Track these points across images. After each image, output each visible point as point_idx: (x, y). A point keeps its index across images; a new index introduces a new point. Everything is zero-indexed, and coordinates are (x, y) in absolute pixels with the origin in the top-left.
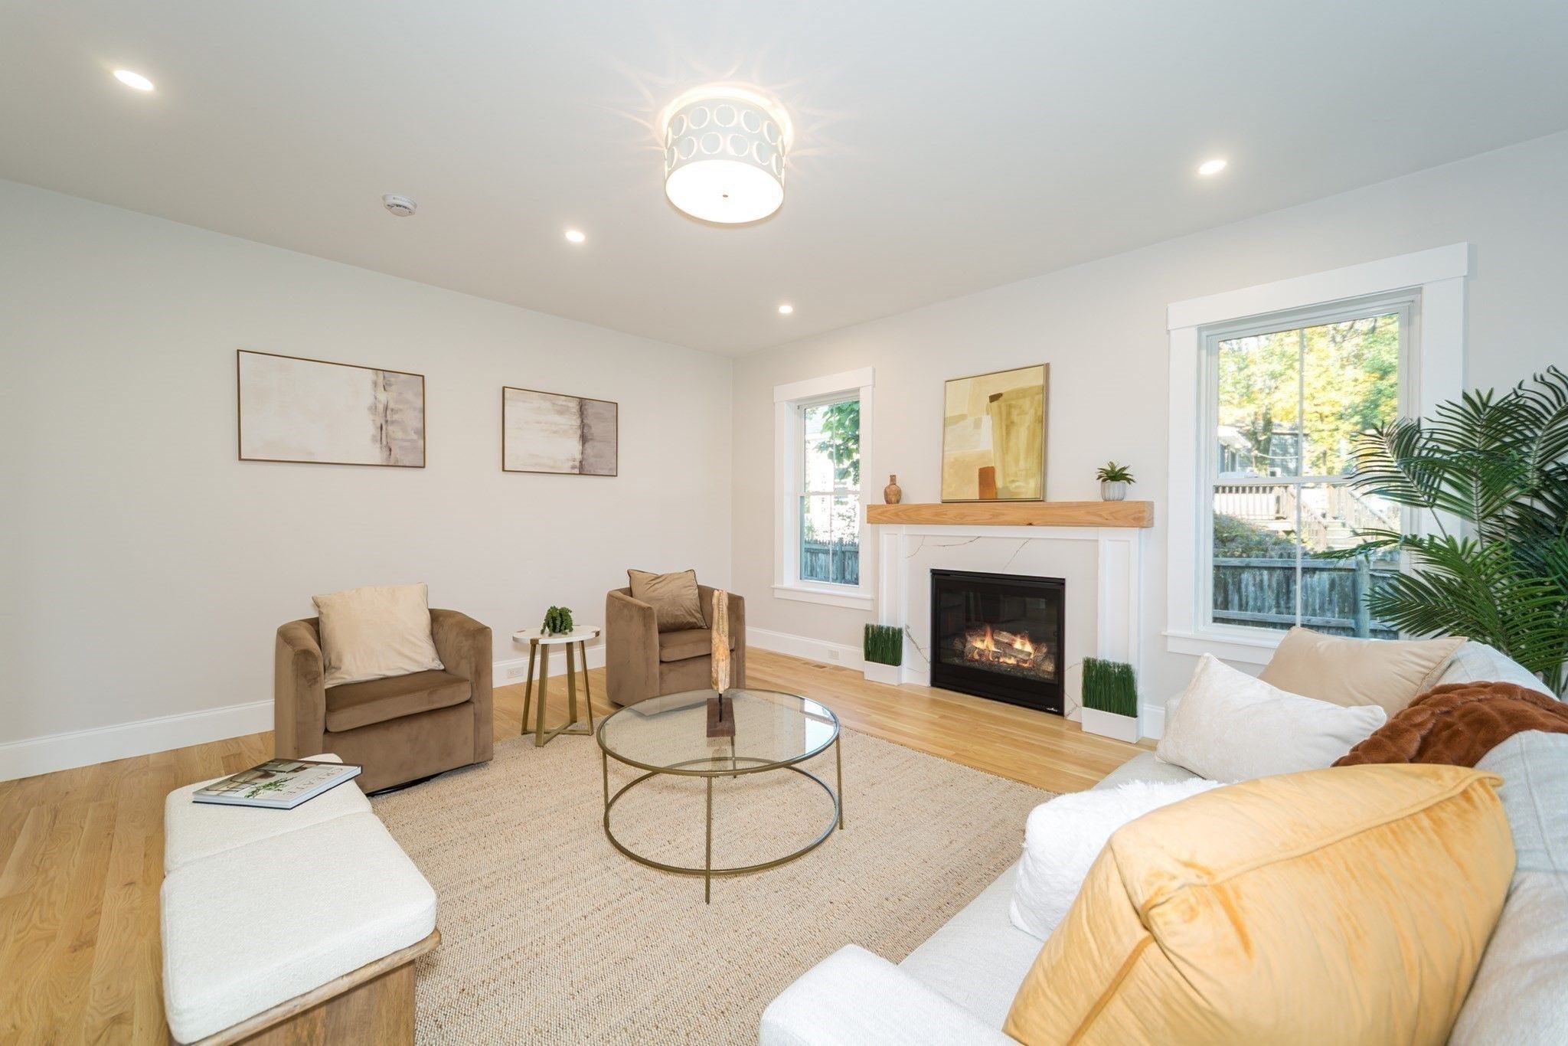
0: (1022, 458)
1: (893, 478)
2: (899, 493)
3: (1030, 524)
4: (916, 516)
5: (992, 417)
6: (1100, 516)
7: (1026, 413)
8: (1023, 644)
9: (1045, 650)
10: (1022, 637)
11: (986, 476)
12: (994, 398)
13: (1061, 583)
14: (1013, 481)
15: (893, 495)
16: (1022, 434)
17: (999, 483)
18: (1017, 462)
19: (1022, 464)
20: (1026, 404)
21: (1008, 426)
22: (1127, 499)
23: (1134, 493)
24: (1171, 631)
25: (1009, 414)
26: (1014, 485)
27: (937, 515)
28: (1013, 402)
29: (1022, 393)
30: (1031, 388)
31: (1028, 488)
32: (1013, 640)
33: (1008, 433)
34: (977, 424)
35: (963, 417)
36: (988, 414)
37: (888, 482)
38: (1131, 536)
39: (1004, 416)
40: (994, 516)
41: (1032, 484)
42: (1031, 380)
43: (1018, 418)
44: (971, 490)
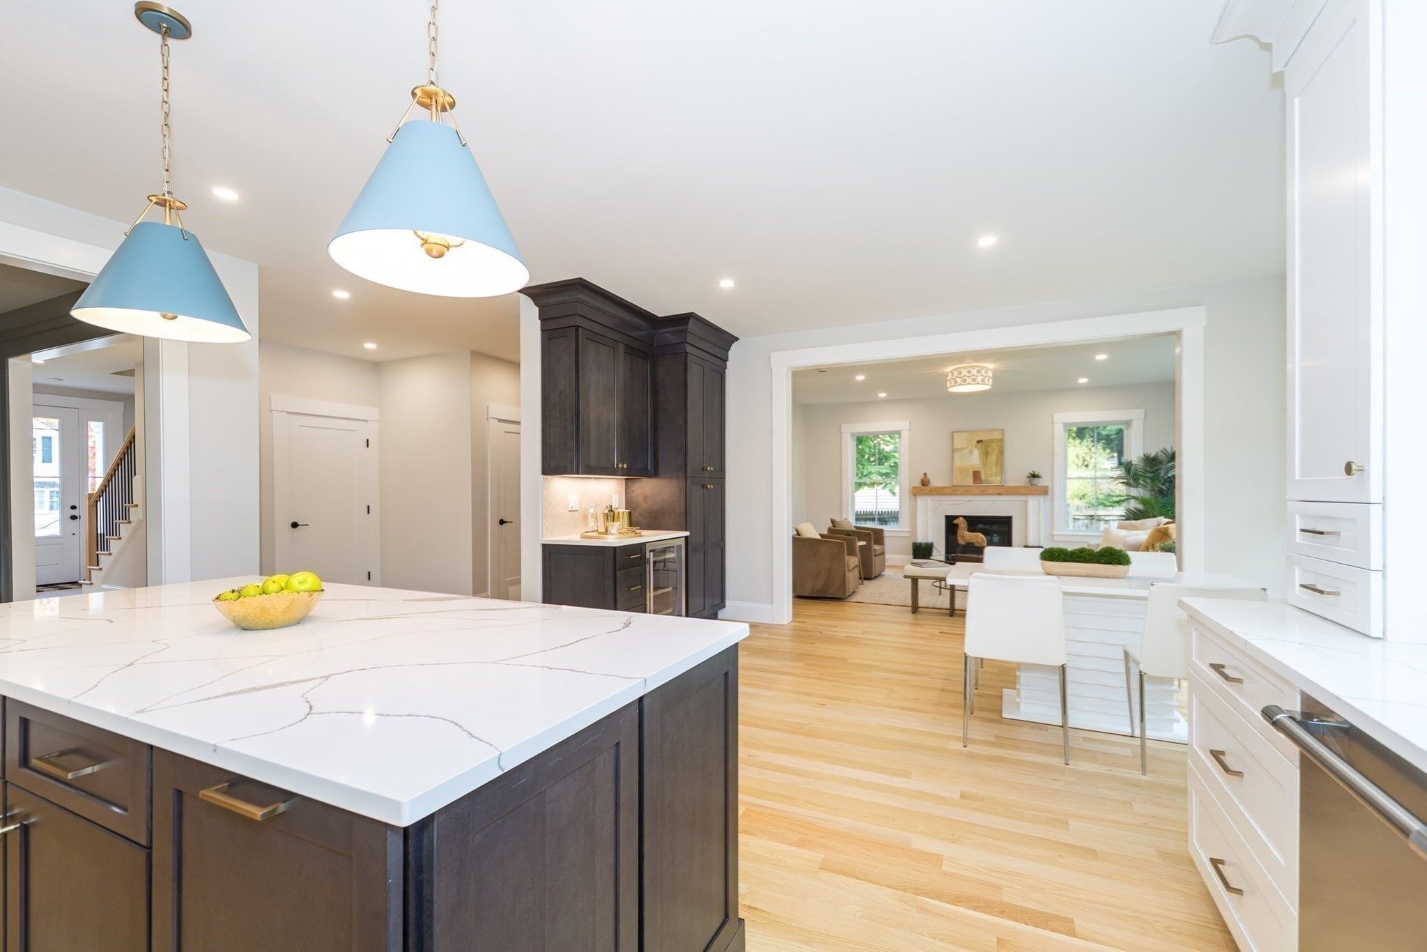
0: (994, 467)
1: (925, 474)
2: (929, 481)
3: (1000, 494)
4: (939, 491)
5: (978, 450)
6: (1030, 491)
7: (996, 450)
11: (976, 475)
12: (979, 442)
13: (1010, 518)
14: (990, 477)
15: (925, 482)
16: (993, 458)
17: (983, 477)
18: (991, 468)
19: (994, 470)
20: (996, 446)
21: (986, 454)
22: (1039, 485)
23: (1041, 482)
24: (1055, 533)
25: (986, 449)
26: (990, 479)
27: (954, 491)
28: (990, 444)
29: (992, 441)
30: (998, 439)
31: (996, 480)
33: (986, 457)
34: (971, 452)
35: (963, 449)
36: (976, 448)
37: (923, 476)
38: (1041, 498)
39: (984, 450)
40: (984, 491)
41: (999, 478)
42: (996, 436)
43: (990, 451)
44: (969, 481)
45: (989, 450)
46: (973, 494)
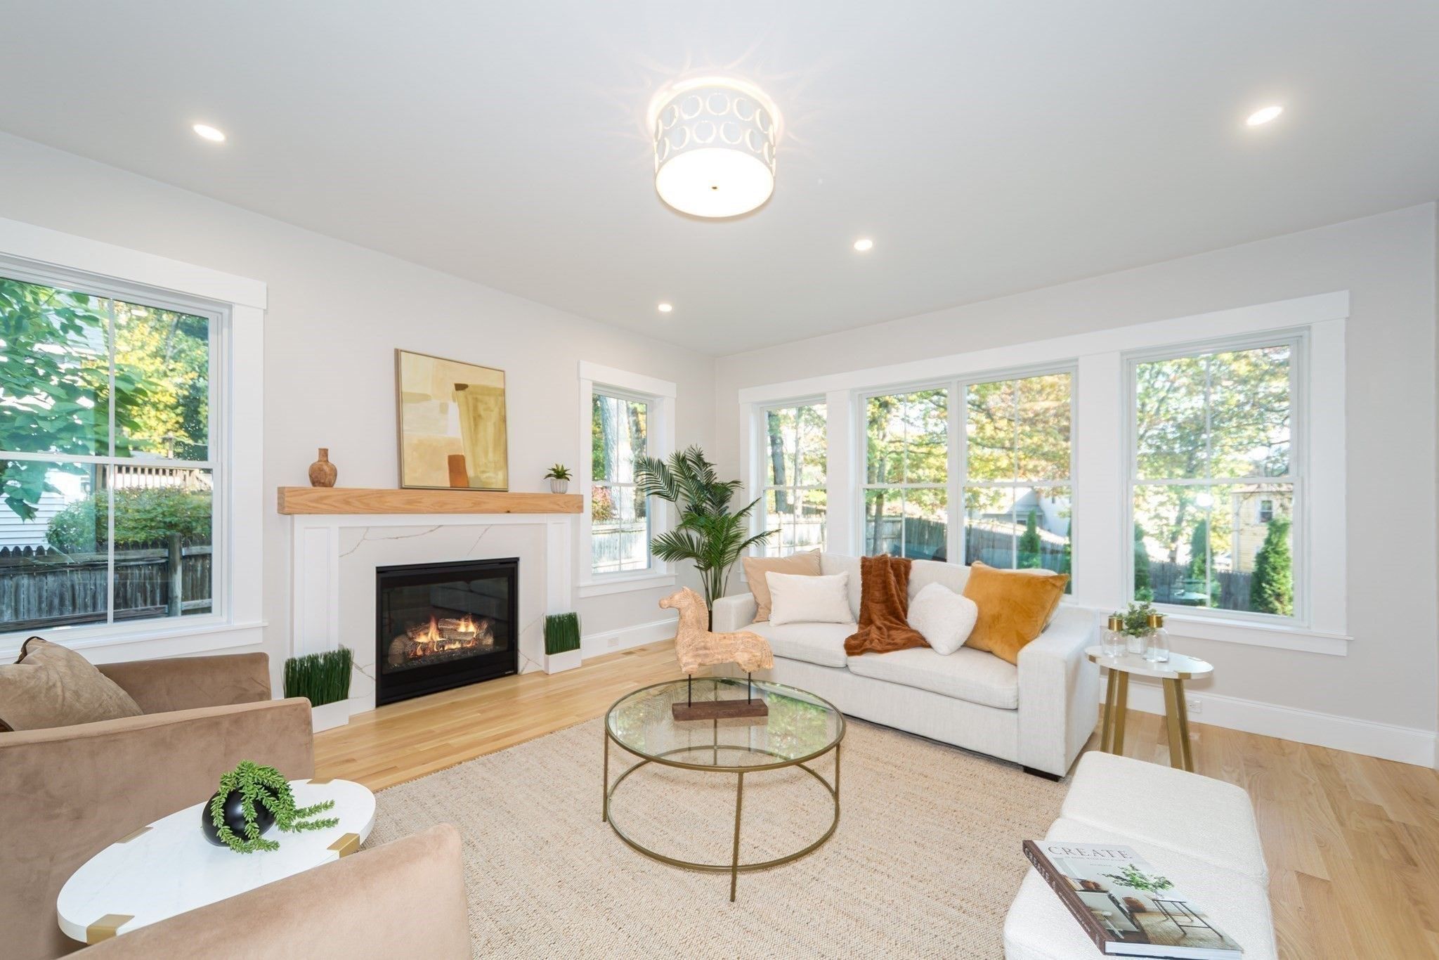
0: (491, 450)
1: (324, 453)
2: (332, 474)
3: (508, 512)
5: (459, 405)
6: (558, 505)
7: (492, 411)
8: (467, 626)
9: (485, 626)
10: (466, 620)
11: (456, 465)
12: (460, 387)
13: (515, 561)
14: (483, 472)
15: (322, 476)
16: (489, 429)
17: (471, 472)
18: (486, 454)
19: (491, 455)
20: (492, 402)
21: (475, 419)
22: (568, 493)
23: (569, 488)
24: (582, 584)
25: (475, 408)
26: (485, 476)
28: (479, 397)
29: (488, 391)
30: (495, 389)
31: (497, 479)
32: (459, 625)
33: (476, 425)
34: (444, 409)
35: (425, 397)
36: (454, 401)
37: (315, 458)
38: (569, 519)
39: (471, 408)
40: (479, 504)
41: (500, 475)
42: (492, 381)
43: (482, 413)
44: (442, 478)
45: (481, 407)
46: (455, 511)
